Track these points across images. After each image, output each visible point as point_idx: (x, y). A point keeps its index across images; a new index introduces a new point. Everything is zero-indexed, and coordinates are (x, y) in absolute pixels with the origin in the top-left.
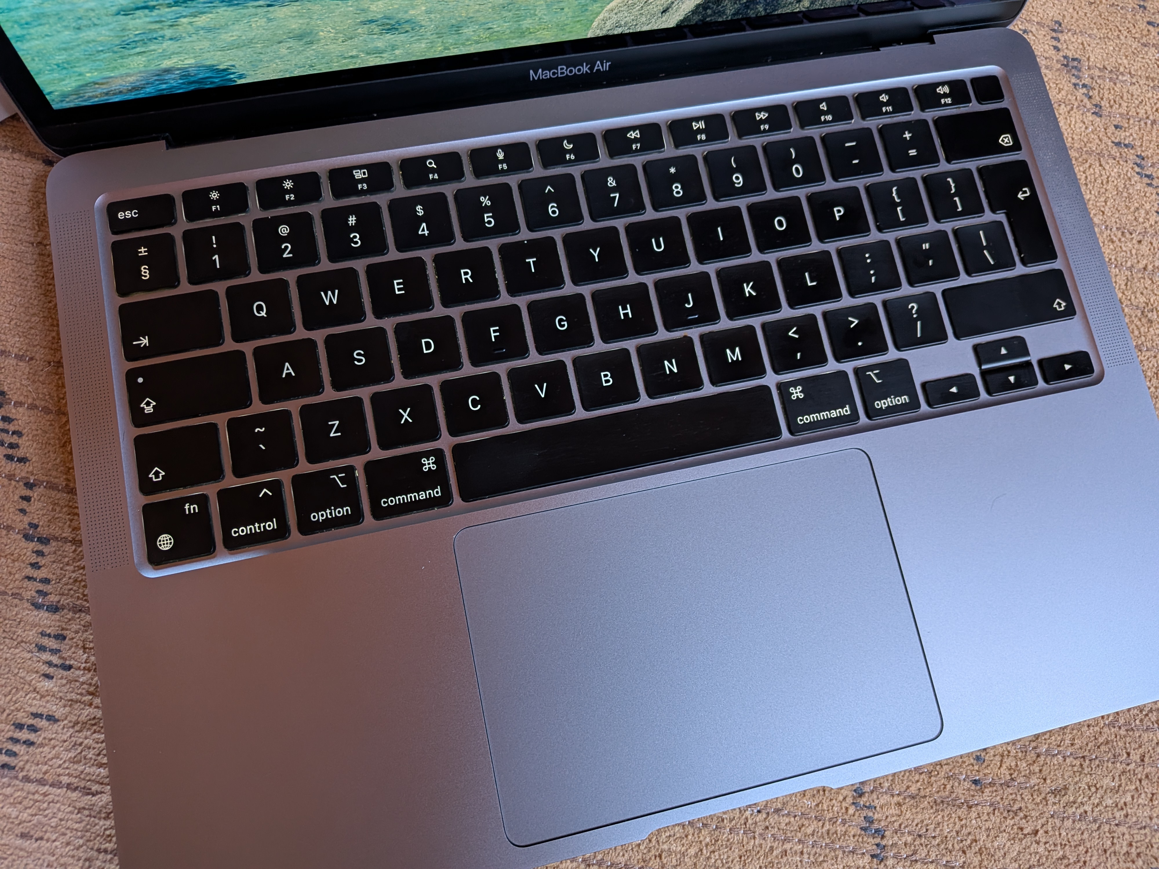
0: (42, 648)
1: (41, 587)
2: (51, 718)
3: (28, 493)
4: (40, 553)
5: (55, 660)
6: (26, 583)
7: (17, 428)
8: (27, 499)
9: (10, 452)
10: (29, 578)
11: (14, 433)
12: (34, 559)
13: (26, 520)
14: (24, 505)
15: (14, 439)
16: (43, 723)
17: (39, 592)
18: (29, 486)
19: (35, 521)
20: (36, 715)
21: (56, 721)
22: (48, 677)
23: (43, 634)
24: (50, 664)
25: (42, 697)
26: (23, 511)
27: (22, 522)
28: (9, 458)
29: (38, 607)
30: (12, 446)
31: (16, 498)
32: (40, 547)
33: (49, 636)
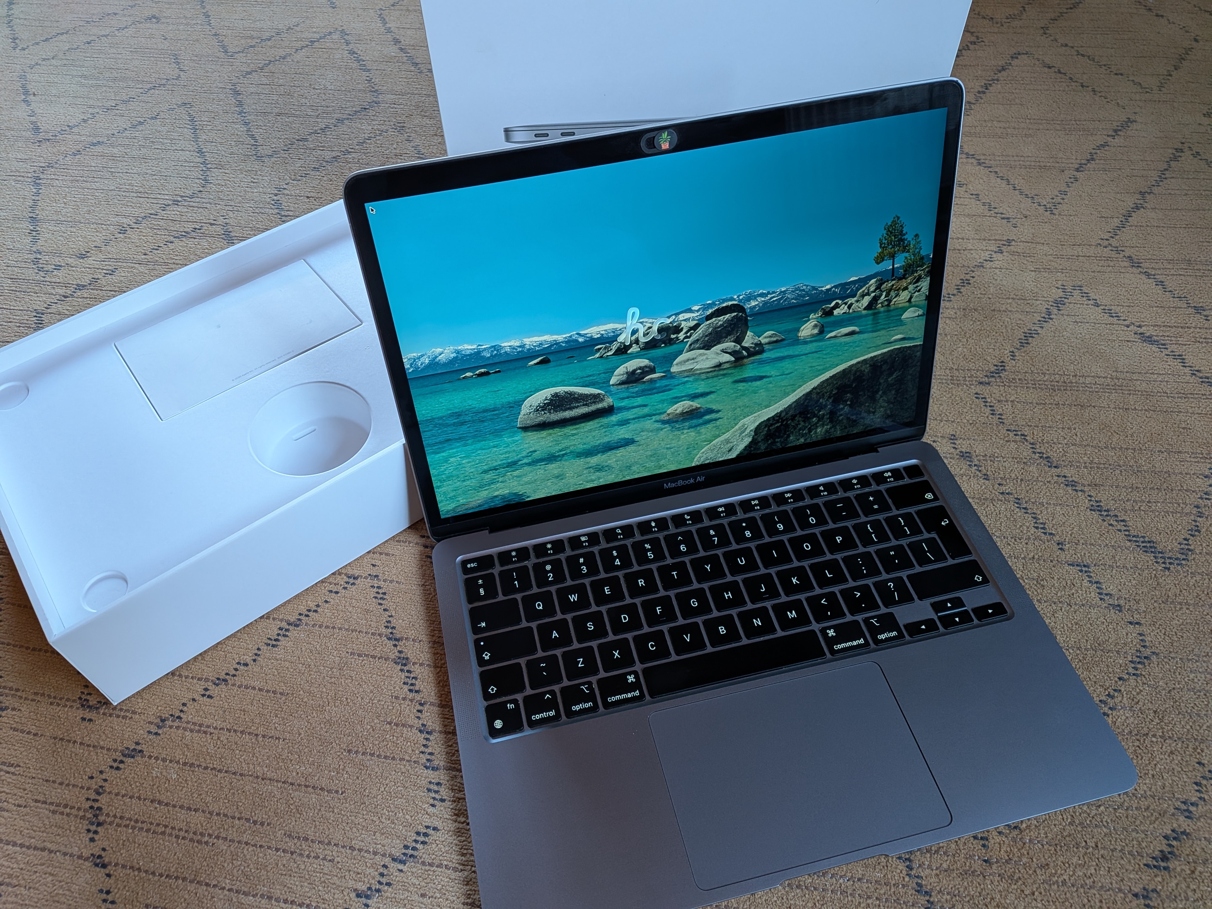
0: (429, 790)
1: (429, 757)
2: (435, 829)
3: (420, 708)
4: (427, 739)
5: (437, 796)
6: (421, 755)
7: (414, 675)
8: (420, 711)
9: (412, 688)
10: (422, 752)
11: (413, 678)
12: (425, 742)
13: (421, 722)
14: (419, 714)
15: (414, 681)
16: (431, 832)
17: (428, 760)
18: (421, 704)
19: (425, 723)
20: (427, 827)
21: (438, 830)
22: (433, 805)
23: (430, 782)
24: (434, 799)
25: (431, 817)
26: (418, 718)
27: (418, 723)
28: (411, 691)
29: (427, 768)
30: (412, 685)
31: (415, 711)
32: (428, 736)
33: (433, 783)
